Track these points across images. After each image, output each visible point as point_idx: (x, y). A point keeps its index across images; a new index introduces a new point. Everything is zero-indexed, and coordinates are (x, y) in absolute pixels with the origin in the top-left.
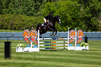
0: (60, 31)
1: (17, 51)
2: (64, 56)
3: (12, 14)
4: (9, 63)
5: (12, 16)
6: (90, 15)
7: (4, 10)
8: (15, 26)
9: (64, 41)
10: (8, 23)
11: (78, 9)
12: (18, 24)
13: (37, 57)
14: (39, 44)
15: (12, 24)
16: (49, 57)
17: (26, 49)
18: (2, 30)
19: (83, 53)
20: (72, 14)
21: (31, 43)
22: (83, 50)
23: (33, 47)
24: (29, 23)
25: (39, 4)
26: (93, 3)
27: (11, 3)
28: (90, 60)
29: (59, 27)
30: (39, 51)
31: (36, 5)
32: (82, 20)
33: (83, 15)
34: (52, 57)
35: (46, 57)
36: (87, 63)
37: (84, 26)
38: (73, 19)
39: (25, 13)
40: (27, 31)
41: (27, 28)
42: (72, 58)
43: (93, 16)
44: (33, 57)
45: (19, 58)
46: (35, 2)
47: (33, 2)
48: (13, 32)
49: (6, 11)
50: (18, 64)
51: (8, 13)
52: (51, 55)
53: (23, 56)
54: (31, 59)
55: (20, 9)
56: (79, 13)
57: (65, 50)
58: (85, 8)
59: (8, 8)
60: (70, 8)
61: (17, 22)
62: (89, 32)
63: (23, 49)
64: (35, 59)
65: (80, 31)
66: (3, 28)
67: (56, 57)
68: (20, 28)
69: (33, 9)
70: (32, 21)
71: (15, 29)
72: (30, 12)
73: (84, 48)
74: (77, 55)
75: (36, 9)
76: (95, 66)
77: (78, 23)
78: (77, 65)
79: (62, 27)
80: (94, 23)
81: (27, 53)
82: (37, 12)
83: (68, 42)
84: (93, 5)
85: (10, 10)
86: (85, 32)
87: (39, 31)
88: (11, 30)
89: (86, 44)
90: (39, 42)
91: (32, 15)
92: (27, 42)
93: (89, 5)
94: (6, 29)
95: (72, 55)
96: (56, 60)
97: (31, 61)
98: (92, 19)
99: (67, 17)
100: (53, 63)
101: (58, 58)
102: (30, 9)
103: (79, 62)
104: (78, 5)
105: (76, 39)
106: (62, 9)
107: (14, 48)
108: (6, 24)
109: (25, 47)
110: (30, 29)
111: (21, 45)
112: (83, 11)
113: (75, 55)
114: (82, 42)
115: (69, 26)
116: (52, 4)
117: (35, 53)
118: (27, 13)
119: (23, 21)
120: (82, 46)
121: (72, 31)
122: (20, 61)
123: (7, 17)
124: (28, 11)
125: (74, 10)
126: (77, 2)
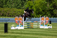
0: (36, 17)
1: (11, 29)
2: (38, 32)
3: (9, 7)
4: (7, 35)
5: (8, 9)
6: (53, 9)
7: (4, 5)
8: (10, 14)
9: (38, 23)
10: (6, 13)
11: (46, 5)
12: (12, 13)
13: (23, 32)
14: (23, 25)
15: (8, 13)
16: (30, 32)
17: (17, 28)
18: (3, 17)
19: (49, 30)
20: (42, 8)
21: (19, 24)
22: (48, 28)
23: (20, 26)
24: (18, 13)
25: (24, 2)
26: (54, 1)
27: (8, 2)
28: (53, 34)
29: (35, 15)
30: (23, 29)
31: (22, 3)
32: (48, 11)
33: (49, 8)
34: (31, 32)
35: (28, 32)
36: (51, 36)
37: (49, 14)
38: (43, 10)
39: (16, 7)
40: (17, 17)
41: (17, 16)
42: (43, 33)
43: (54, 9)
44: (20, 32)
45: (13, 33)
46: (22, 1)
47: (21, 1)
48: (9, 18)
49: (5, 6)
50: (12, 36)
51: (7, 7)
52: (30, 31)
53: (15, 31)
54: (19, 33)
55: (13, 5)
56: (46, 7)
57: (38, 28)
58: (50, 4)
59: (6, 4)
60: (41, 4)
61: (12, 12)
62: (52, 18)
63: (15, 27)
64: (22, 33)
65: (47, 17)
66: (3, 16)
67: (33, 32)
68: (13, 16)
69: (20, 5)
70: (20, 12)
71: (10, 16)
72: (18, 7)
73: (49, 27)
74: (45, 31)
75: (22, 5)
76: (55, 37)
77: (46, 13)
78: (45, 37)
79: (37, 15)
80: (55, 13)
81: (17, 30)
82: (22, 6)
83: (40, 24)
84: (54, 3)
85: (8, 6)
86: (50, 18)
87: (24, 17)
88: (8, 16)
89: (50, 25)
90: (24, 24)
91: (20, 8)
92: (17, 24)
93: (52, 3)
94: (5, 16)
95: (42, 31)
96: (33, 34)
97: (19, 34)
98: (54, 11)
99: (40, 10)
100: (31, 36)
101: (35, 32)
102: (18, 5)
103: (46, 35)
104: (46, 3)
105: (44, 22)
106: (37, 5)
107: (10, 27)
108: (5, 13)
109: (16, 26)
110: (19, 16)
111: (14, 25)
112: (49, 6)
113: (44, 31)
114: (48, 24)
115: (41, 15)
116: (31, 2)
117: (21, 30)
118: (17, 7)
119: (15, 12)
120: (48, 26)
121: (42, 17)
122: (13, 34)
123: (6, 9)
124: (17, 6)
125: (44, 5)
126: (45, 1)
